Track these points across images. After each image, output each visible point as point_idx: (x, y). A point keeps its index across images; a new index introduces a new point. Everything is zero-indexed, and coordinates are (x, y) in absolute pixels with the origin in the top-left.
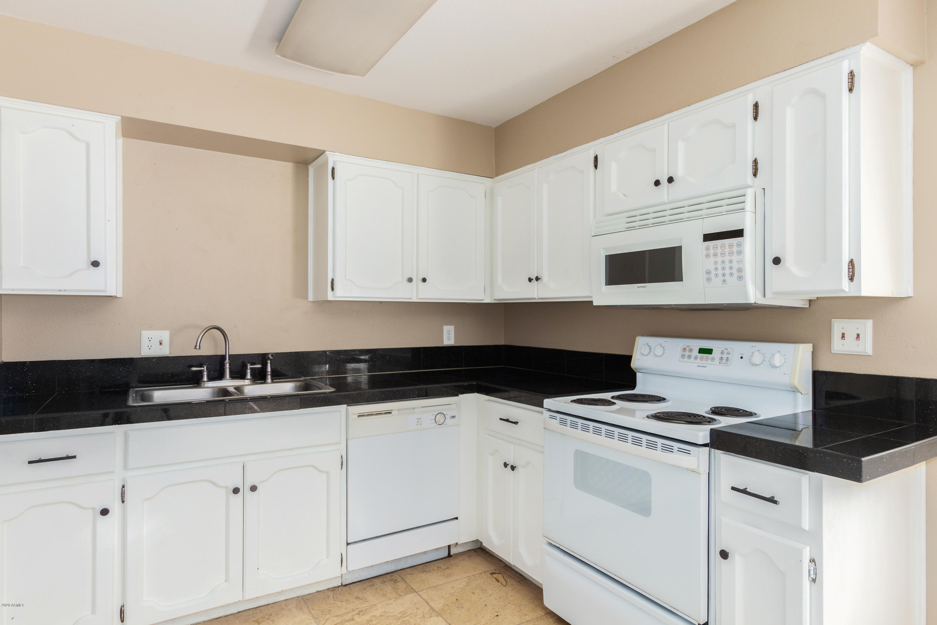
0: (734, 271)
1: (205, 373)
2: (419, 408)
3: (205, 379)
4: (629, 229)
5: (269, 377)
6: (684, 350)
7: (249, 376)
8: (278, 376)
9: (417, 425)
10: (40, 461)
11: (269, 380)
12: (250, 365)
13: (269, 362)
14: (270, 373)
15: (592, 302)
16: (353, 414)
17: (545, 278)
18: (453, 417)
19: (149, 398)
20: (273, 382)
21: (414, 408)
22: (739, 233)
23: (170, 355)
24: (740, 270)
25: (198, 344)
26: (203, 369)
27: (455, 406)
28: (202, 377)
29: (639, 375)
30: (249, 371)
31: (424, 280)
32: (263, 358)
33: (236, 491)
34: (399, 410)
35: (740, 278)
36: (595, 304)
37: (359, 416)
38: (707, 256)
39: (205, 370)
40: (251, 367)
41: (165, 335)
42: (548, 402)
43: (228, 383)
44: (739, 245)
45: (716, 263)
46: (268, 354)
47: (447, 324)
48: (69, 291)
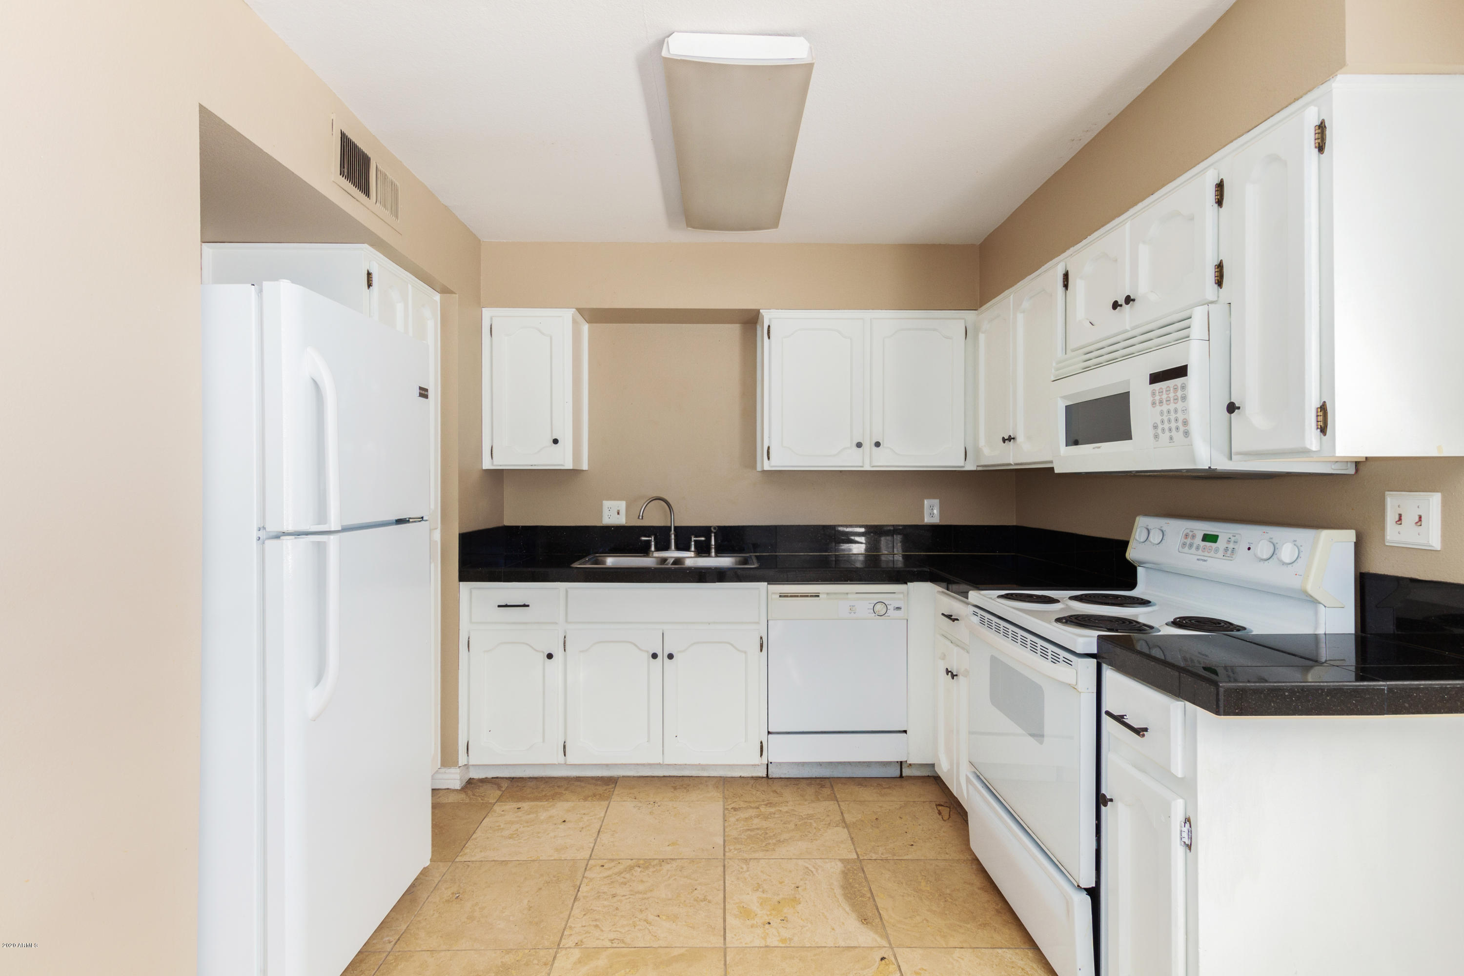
0: (1180, 424)
1: (653, 543)
2: (852, 593)
3: (653, 549)
4: (1087, 369)
5: (713, 550)
6: (1186, 536)
7: (693, 549)
8: (721, 551)
9: (850, 613)
10: (506, 606)
11: (713, 554)
12: (694, 537)
13: (713, 535)
14: (713, 547)
15: (1053, 468)
16: (773, 593)
17: (1020, 439)
18: (898, 608)
19: (604, 563)
20: (716, 556)
21: (847, 594)
22: (1181, 372)
23: (626, 525)
24: (1185, 423)
25: (641, 514)
26: (651, 539)
27: (901, 596)
28: (650, 547)
29: (1140, 571)
30: (693, 543)
31: (878, 444)
32: (705, 531)
33: (655, 656)
34: (828, 594)
35: (1187, 434)
36: (1056, 471)
37: (780, 596)
38: (1154, 404)
39: (653, 540)
40: (695, 539)
41: (622, 505)
42: (975, 596)
43: (673, 554)
44: (1183, 387)
45: (1162, 413)
46: (711, 527)
47: (929, 498)
48: (538, 465)
